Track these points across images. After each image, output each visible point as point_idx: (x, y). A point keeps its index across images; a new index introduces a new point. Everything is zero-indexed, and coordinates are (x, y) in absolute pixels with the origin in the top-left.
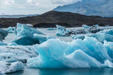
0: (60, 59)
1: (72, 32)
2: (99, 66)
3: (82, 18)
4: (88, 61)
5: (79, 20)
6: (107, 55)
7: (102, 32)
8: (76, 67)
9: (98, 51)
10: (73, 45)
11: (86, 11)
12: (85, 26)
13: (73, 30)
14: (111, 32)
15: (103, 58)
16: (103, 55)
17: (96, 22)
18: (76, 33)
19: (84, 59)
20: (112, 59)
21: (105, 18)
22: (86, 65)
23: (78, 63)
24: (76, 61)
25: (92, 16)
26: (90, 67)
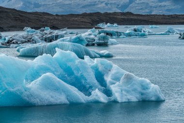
0: (19, 90)
1: (12, 40)
2: (83, 101)
3: (21, 16)
4: (64, 92)
5: (16, 20)
6: (95, 81)
7: (63, 40)
8: (46, 103)
9: (79, 75)
10: (36, 65)
11: (23, 4)
12: (29, 29)
13: (14, 38)
14: (78, 40)
15: (88, 86)
16: (88, 81)
17: (43, 22)
18: (19, 42)
19: (57, 89)
20: (103, 88)
21: (57, 15)
22: (62, 99)
23: (48, 96)
24: (45, 93)
25: (36, 13)
26: (68, 103)
